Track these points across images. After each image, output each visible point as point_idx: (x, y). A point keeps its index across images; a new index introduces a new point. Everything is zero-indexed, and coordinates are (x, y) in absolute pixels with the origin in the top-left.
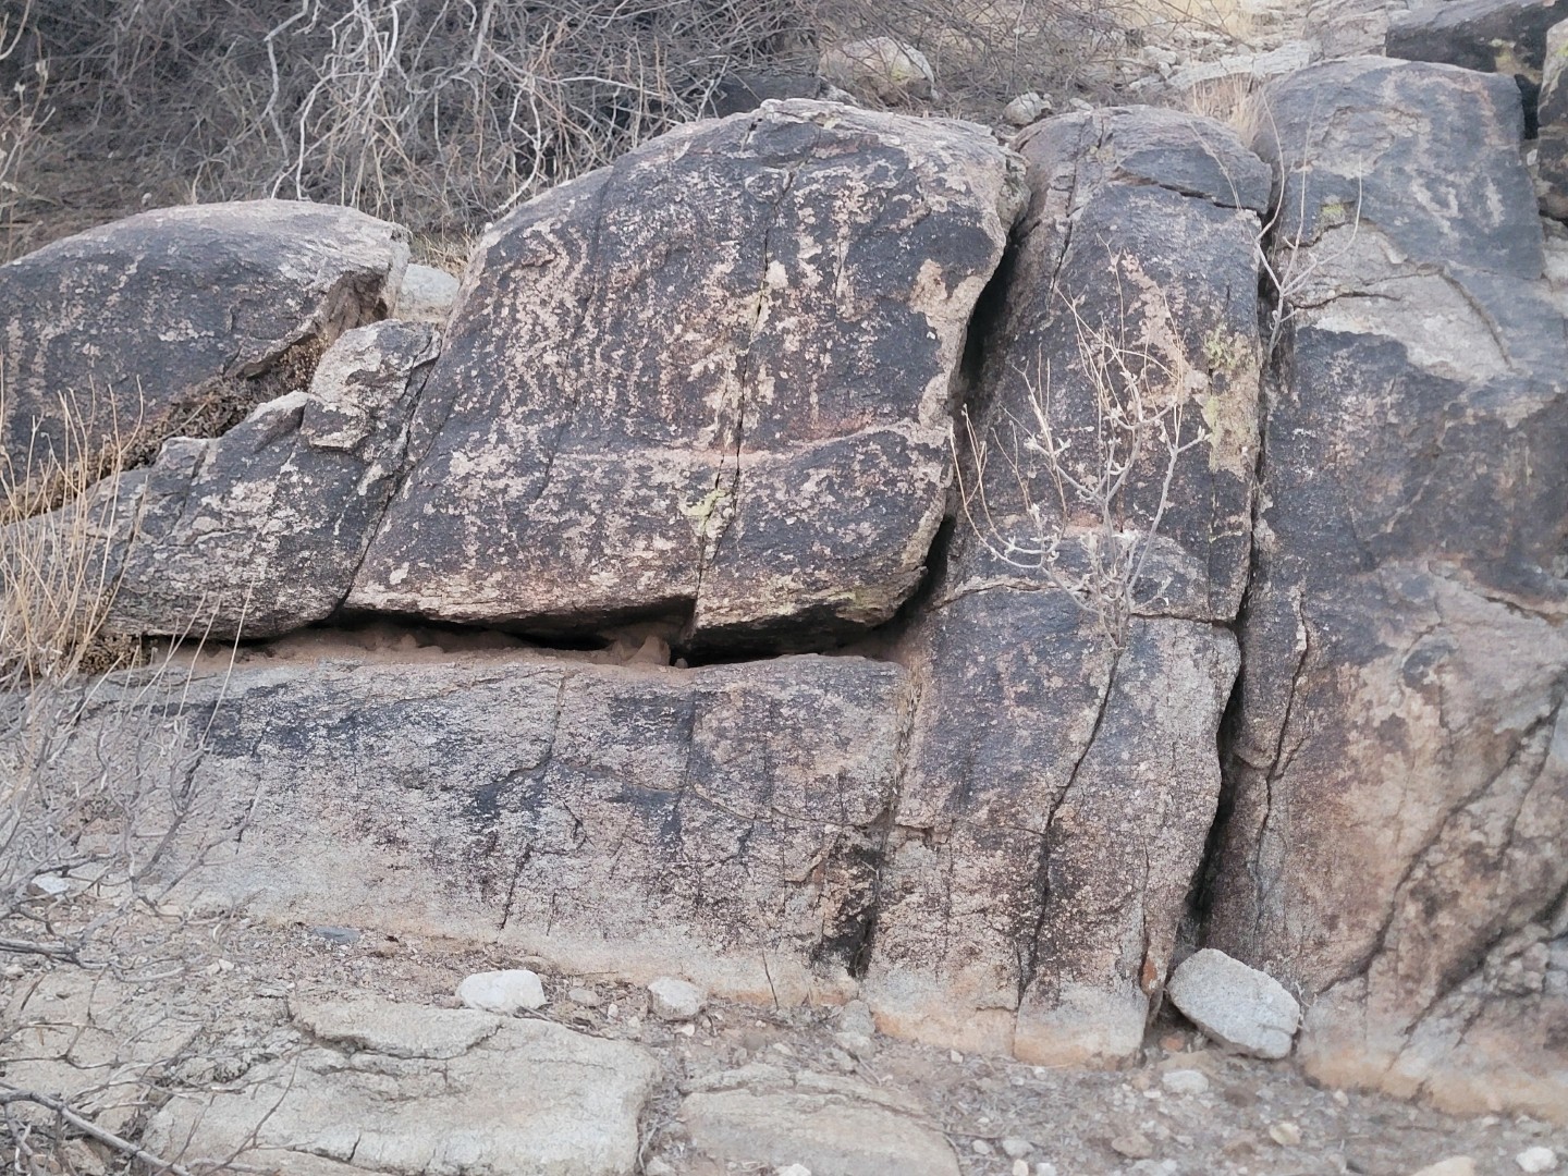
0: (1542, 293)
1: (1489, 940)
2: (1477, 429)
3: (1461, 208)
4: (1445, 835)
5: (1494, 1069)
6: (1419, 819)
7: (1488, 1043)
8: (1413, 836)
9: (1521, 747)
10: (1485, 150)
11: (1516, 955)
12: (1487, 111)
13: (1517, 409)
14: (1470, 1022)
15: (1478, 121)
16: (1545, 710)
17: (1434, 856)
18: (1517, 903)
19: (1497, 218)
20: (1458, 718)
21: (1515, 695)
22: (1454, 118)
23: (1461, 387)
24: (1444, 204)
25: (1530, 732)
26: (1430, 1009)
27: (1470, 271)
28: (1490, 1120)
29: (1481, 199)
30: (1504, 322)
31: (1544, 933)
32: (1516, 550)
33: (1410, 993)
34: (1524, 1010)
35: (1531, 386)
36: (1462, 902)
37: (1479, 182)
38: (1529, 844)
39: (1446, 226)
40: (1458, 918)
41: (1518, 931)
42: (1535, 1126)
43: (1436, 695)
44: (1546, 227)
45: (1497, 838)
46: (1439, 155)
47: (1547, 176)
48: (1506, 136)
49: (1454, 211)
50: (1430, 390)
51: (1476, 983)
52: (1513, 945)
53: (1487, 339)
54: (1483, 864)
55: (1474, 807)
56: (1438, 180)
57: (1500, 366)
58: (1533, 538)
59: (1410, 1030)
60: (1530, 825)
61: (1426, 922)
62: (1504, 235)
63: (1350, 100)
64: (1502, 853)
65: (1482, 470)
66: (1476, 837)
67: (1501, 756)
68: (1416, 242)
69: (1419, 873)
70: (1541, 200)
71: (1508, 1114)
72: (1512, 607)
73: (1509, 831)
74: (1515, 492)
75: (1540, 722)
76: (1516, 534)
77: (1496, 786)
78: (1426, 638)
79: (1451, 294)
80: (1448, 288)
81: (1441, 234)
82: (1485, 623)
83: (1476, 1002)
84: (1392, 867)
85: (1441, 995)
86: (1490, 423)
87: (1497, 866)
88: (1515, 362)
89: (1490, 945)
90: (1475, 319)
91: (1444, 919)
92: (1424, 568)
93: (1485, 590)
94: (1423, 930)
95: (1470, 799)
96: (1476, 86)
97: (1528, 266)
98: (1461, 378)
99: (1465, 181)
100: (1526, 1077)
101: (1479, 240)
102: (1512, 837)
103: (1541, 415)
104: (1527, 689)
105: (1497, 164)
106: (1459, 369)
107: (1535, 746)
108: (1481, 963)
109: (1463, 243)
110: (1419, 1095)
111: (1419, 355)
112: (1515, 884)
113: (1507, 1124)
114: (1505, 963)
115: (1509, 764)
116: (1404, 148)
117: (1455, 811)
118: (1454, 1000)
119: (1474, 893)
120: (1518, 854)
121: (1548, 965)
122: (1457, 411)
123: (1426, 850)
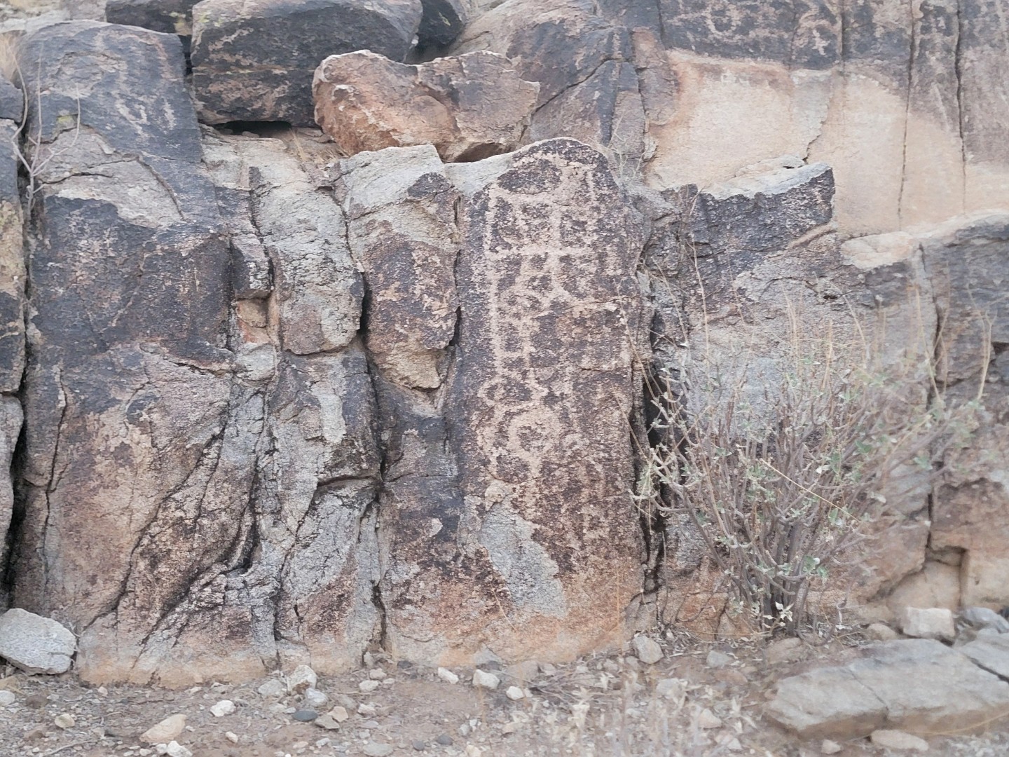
0: (202, 171)
1: (191, 577)
2: (163, 258)
3: (149, 118)
4: (160, 516)
5: (197, 657)
6: (143, 507)
7: (193, 641)
8: (140, 518)
9: (204, 455)
10: (163, 81)
11: (207, 584)
12: (163, 57)
13: (187, 244)
14: (181, 630)
15: (156, 62)
16: (217, 431)
17: (154, 530)
18: (206, 552)
19: (172, 125)
20: (163, 441)
21: (197, 423)
22: (142, 61)
23: (153, 232)
24: (138, 116)
25: (208, 445)
26: (157, 626)
27: (156, 158)
28: (196, 689)
29: (161, 112)
30: (179, 190)
31: (224, 568)
32: (193, 332)
33: (145, 617)
34: (213, 617)
35: (196, 229)
36: (173, 556)
37: (160, 102)
38: (212, 514)
39: (139, 130)
40: (170, 566)
41: (209, 569)
42: (223, 688)
43: (148, 428)
44: (203, 130)
45: (192, 514)
46: (133, 84)
47: (201, 98)
48: (174, 72)
49: (144, 120)
50: (133, 234)
51: (185, 604)
52: (206, 578)
53: (168, 200)
54: (184, 530)
55: (177, 496)
56: (134, 100)
57: (177, 217)
58: (203, 324)
59: (145, 641)
60: (212, 503)
61: (151, 572)
62: (177, 135)
63: (74, 48)
64: (195, 522)
65: (169, 283)
66: (179, 514)
67: (192, 462)
68: (121, 140)
69: (145, 541)
70: (199, 113)
71: (207, 683)
72: (193, 368)
73: (199, 508)
74: (189, 296)
75: (214, 438)
76: (193, 322)
77: (190, 481)
78: (140, 392)
79: (144, 173)
80: (143, 169)
81: (137, 135)
82: (176, 380)
83: (185, 616)
84: (128, 540)
85: (164, 616)
86: (172, 253)
87: (193, 531)
88: (185, 214)
89: (192, 581)
90: (161, 189)
91: (163, 568)
92: (137, 348)
93: (176, 359)
94: (150, 577)
95: (175, 491)
96: (154, 41)
97: (193, 155)
98: (153, 226)
99: (150, 101)
100: (216, 658)
101: (160, 139)
102: (201, 512)
103: (204, 247)
104: (204, 418)
105: (170, 90)
106: (151, 220)
107: (213, 453)
108: (187, 592)
109: (151, 140)
110: (153, 681)
111: (126, 212)
112: (204, 540)
113: (206, 689)
114: (201, 590)
115: (197, 466)
116: (111, 80)
117: (165, 499)
118: (171, 618)
119: (179, 549)
120: (205, 522)
121: (227, 588)
122: (151, 247)
123: (149, 526)
